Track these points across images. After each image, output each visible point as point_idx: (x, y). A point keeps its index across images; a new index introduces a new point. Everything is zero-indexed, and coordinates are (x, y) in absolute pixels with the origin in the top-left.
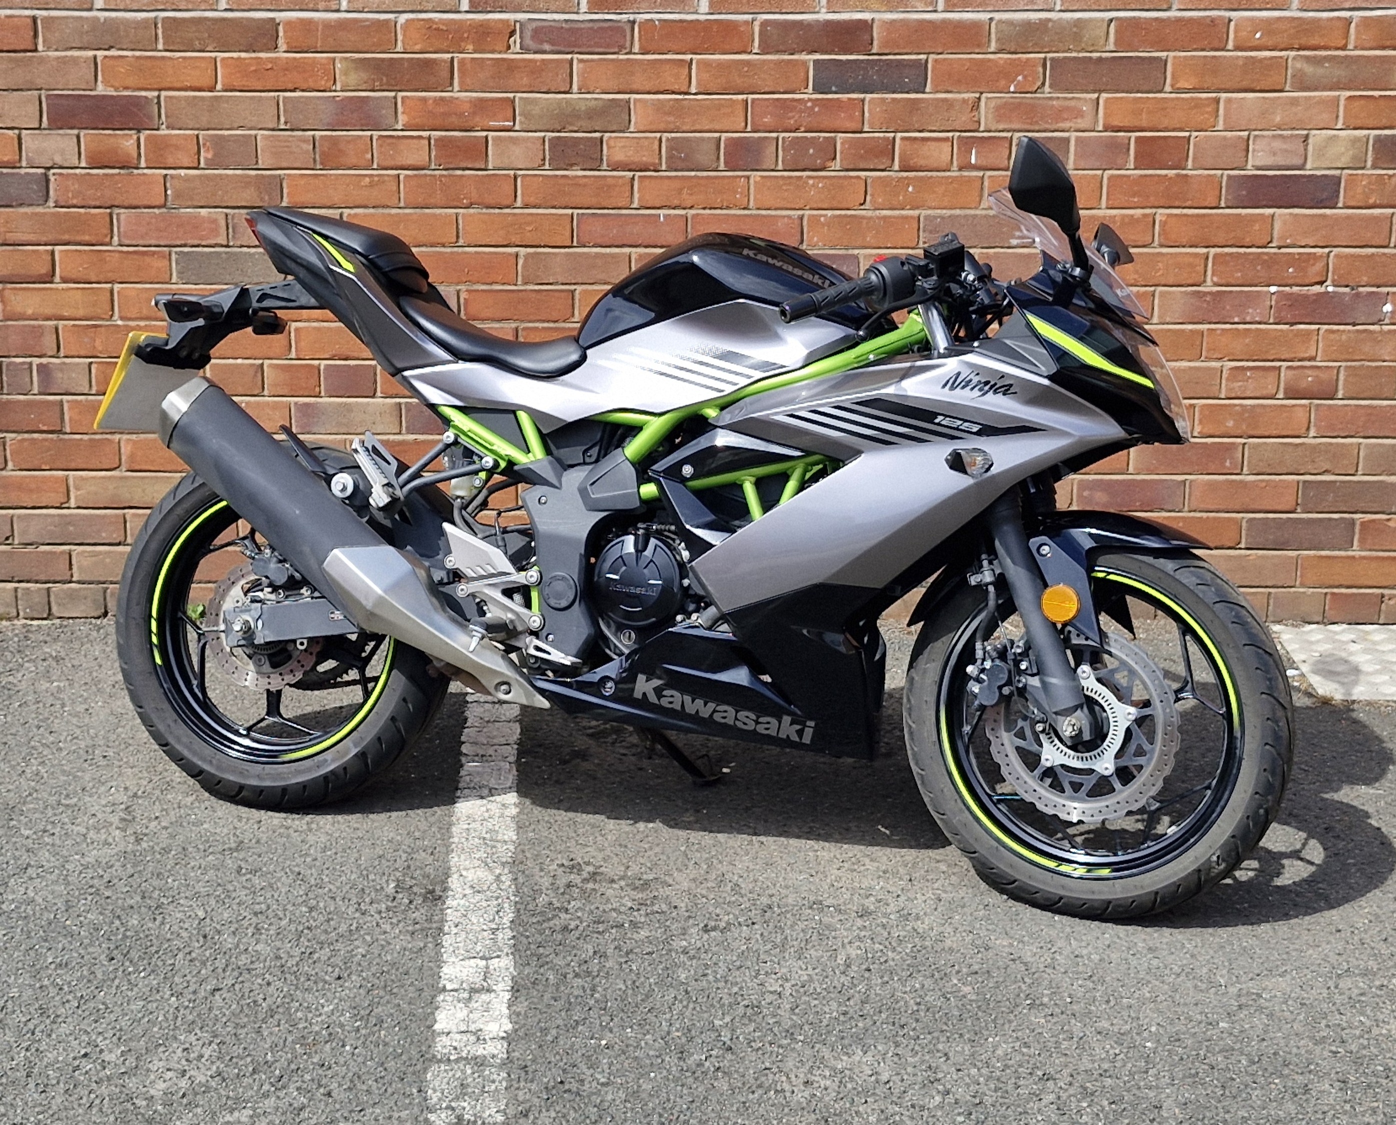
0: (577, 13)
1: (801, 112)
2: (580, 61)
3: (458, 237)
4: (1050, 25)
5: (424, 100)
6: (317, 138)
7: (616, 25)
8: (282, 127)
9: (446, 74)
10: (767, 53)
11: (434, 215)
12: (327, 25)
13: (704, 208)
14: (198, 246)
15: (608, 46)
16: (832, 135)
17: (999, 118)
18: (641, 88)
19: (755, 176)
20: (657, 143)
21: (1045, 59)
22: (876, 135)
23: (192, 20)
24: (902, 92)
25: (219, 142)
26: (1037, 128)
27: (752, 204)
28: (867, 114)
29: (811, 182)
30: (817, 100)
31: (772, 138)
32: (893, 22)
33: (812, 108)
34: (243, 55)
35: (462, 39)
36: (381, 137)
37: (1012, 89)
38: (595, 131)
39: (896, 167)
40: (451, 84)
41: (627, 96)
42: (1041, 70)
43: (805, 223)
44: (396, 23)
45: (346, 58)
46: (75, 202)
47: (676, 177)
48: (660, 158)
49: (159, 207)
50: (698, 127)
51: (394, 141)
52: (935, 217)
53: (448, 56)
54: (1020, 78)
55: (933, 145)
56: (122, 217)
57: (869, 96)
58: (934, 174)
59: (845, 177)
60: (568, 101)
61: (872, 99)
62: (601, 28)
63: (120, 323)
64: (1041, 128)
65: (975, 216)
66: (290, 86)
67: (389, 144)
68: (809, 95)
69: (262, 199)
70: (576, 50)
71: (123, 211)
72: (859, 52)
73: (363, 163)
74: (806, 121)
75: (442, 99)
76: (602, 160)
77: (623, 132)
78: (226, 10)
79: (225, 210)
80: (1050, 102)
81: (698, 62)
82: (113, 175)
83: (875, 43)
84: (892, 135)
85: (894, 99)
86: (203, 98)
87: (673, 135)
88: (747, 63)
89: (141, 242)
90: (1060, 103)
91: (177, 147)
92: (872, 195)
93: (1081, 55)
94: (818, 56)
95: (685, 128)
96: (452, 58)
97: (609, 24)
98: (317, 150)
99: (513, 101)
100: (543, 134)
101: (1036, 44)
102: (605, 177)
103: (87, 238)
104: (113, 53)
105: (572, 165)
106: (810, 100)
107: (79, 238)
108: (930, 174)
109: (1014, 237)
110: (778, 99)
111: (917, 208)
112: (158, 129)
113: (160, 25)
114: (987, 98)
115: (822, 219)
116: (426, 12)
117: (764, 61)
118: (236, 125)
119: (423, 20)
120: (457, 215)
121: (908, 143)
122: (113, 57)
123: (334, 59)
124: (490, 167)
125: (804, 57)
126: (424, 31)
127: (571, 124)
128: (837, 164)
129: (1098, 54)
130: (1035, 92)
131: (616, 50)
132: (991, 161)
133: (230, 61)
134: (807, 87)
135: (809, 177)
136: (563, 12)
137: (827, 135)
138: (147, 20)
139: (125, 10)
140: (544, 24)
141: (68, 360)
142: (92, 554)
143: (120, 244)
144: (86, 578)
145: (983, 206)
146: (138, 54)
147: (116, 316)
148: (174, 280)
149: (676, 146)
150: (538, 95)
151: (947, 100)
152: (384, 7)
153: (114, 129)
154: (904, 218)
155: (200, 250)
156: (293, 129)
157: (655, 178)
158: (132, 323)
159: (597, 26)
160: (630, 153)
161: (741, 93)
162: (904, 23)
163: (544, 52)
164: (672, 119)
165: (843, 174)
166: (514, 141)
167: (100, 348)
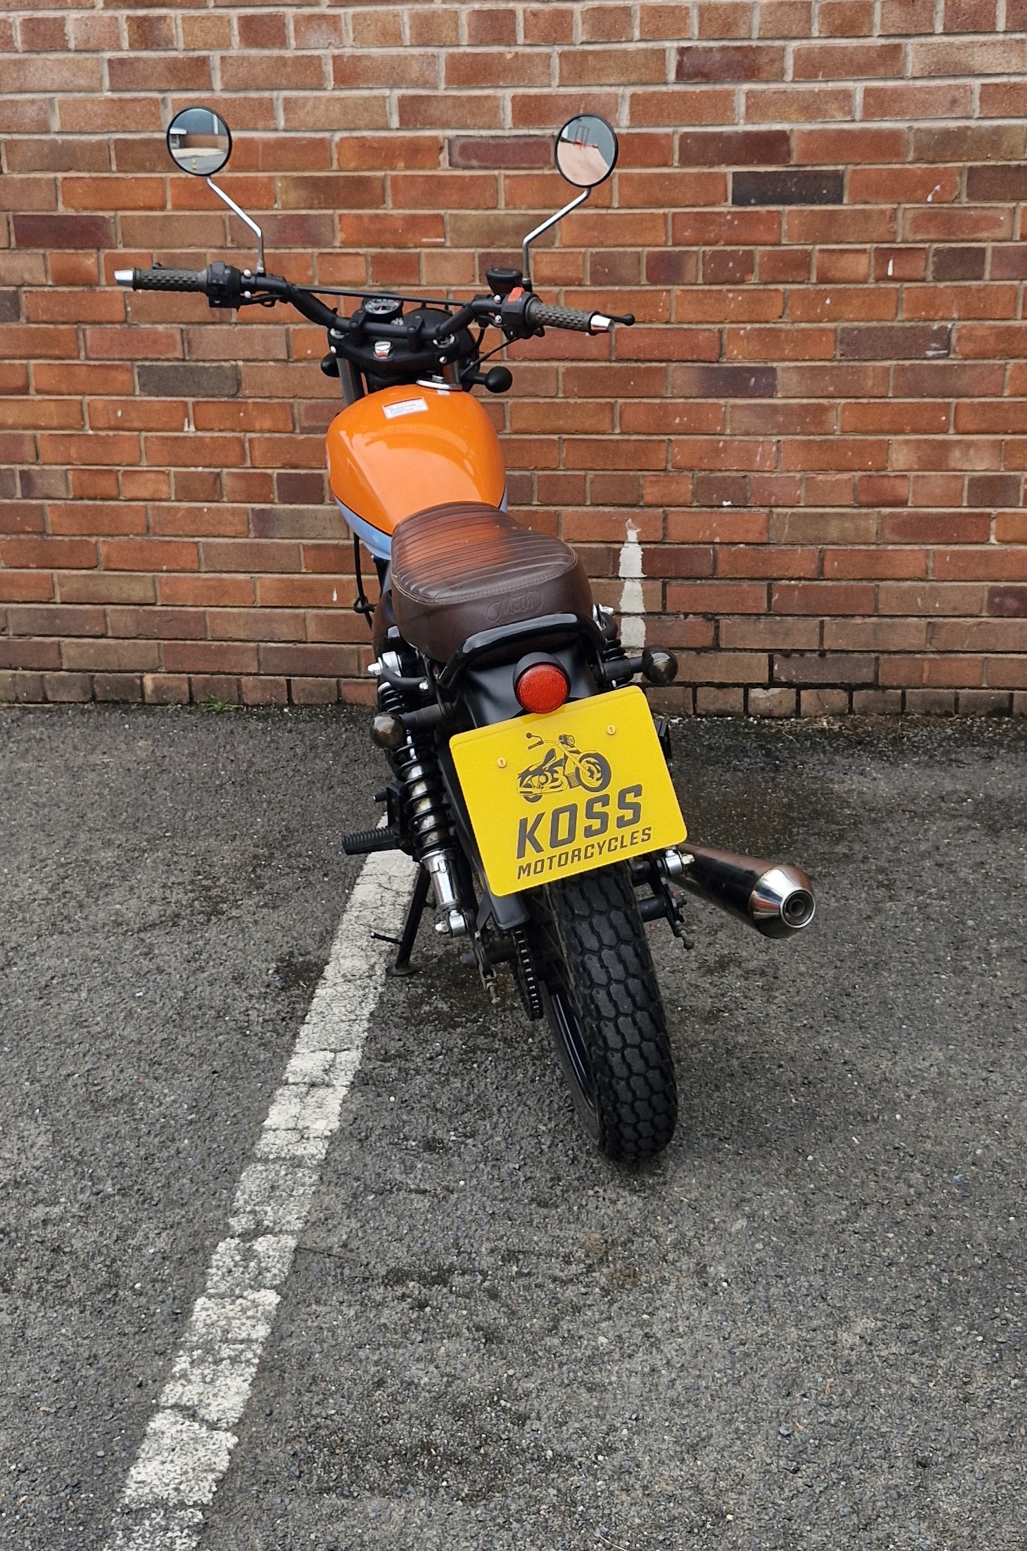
0: (502, 129)
1: (721, 225)
2: (507, 177)
4: (969, 133)
5: (359, 217)
7: (541, 140)
8: (229, 245)
9: (378, 192)
10: (687, 166)
12: (267, 144)
14: (156, 360)
15: (534, 162)
16: (751, 248)
17: (916, 229)
19: (677, 289)
20: (581, 258)
21: (964, 167)
22: (795, 247)
23: (142, 142)
24: (821, 202)
26: (955, 238)
27: (673, 318)
28: (784, 227)
29: (731, 295)
30: (735, 213)
31: (692, 252)
32: (811, 132)
33: (732, 221)
35: (393, 156)
36: (321, 254)
39: (814, 279)
40: (384, 201)
42: (958, 179)
43: (725, 336)
44: (330, 141)
45: (286, 177)
46: (45, 318)
47: (601, 291)
48: (584, 273)
49: (120, 323)
50: (621, 241)
51: (332, 258)
52: (853, 330)
53: (380, 173)
54: (938, 188)
55: (850, 257)
56: (88, 333)
57: (788, 208)
58: (852, 286)
59: (764, 290)
60: (496, 217)
61: (789, 211)
62: (526, 144)
63: (91, 432)
64: (958, 238)
65: (891, 328)
67: (329, 261)
68: (727, 207)
69: (213, 316)
70: (500, 166)
71: (88, 327)
72: (777, 164)
73: (304, 279)
74: (725, 233)
75: (377, 216)
77: (550, 247)
79: (181, 326)
80: (967, 212)
81: (621, 176)
82: (77, 293)
83: (793, 154)
84: (809, 247)
85: (811, 211)
86: (154, 217)
87: (597, 250)
88: (668, 176)
89: (106, 356)
90: (978, 212)
92: (791, 308)
93: (1000, 163)
94: (736, 169)
95: (608, 243)
96: (386, 177)
97: (534, 139)
99: (442, 218)
100: (471, 250)
101: (953, 153)
103: (57, 352)
104: (71, 174)
106: (729, 213)
107: (50, 352)
108: (848, 286)
109: (929, 349)
110: (698, 213)
111: (835, 320)
112: (115, 247)
113: (112, 147)
114: (904, 209)
115: (742, 332)
116: (359, 129)
117: (685, 174)
118: (186, 243)
119: (356, 138)
121: (824, 255)
122: (71, 178)
123: (273, 179)
124: (424, 283)
125: (722, 169)
126: (358, 149)
127: (499, 240)
128: (755, 277)
129: (1017, 163)
130: (953, 202)
131: (542, 166)
132: (908, 271)
133: (178, 181)
134: (726, 200)
135: (729, 291)
136: (490, 128)
137: (746, 248)
138: (100, 142)
139: (81, 133)
140: (471, 140)
141: (47, 467)
142: (78, 645)
143: (87, 358)
144: (74, 667)
145: (899, 318)
146: (94, 175)
147: (87, 427)
148: (137, 392)
149: (598, 260)
150: (468, 212)
151: (863, 211)
152: (319, 125)
153: (76, 248)
154: (823, 330)
155: (159, 363)
156: (238, 248)
157: (581, 292)
158: (102, 433)
159: (522, 141)
160: (556, 268)
161: (662, 206)
162: (823, 133)
163: (472, 168)
164: (596, 234)
165: (761, 287)
166: (446, 257)
167: (75, 456)
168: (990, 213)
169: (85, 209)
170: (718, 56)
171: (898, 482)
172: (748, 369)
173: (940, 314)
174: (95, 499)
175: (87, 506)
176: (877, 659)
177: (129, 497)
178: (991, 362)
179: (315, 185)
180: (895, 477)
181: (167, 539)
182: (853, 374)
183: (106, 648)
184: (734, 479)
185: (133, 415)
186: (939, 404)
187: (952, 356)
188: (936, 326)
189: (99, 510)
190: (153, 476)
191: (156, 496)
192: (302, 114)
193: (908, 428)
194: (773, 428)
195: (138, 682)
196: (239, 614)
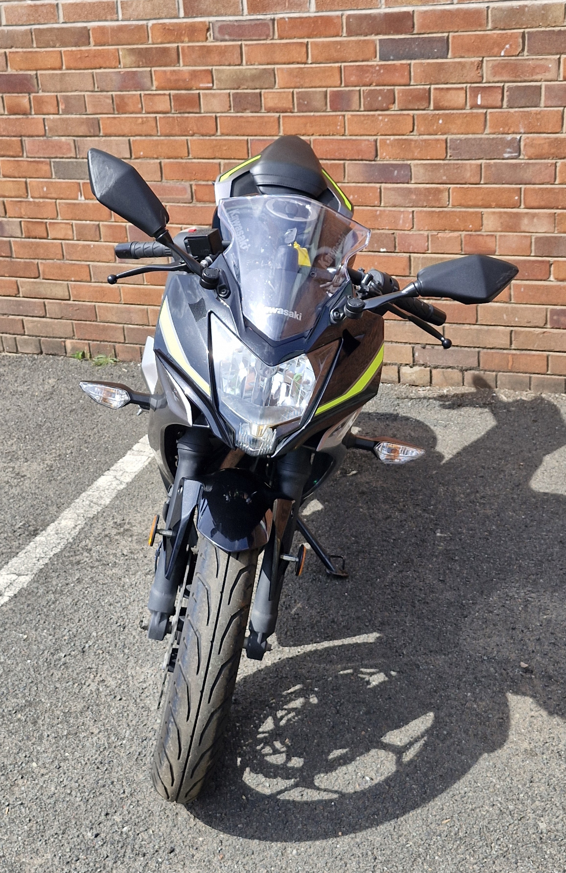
0: (242, 15)
1: (372, 73)
2: (246, 45)
3: (189, 153)
4: (526, 9)
5: (165, 72)
6: (114, 96)
7: (264, 22)
8: (96, 90)
9: (175, 56)
10: (351, 36)
11: (175, 140)
12: (113, 29)
13: (320, 135)
14: (62, 158)
15: (260, 35)
16: (392, 87)
17: (495, 74)
18: (280, 61)
19: (348, 115)
20: (291, 95)
21: (524, 33)
22: (419, 87)
23: (48, 30)
24: (433, 58)
25: (67, 99)
26: (519, 79)
27: (347, 132)
28: (412, 74)
29: (380, 118)
30: (382, 65)
31: (356, 91)
32: (425, 12)
33: (379, 70)
34: (74, 49)
35: (181, 34)
36: (145, 94)
37: (502, 54)
38: (257, 89)
39: (432, 107)
40: (179, 62)
41: (272, 66)
42: (520, 40)
43: (378, 144)
44: (147, 26)
45: (124, 49)
47: (303, 116)
48: (293, 105)
49: (43, 136)
50: (313, 84)
51: (151, 97)
52: (456, 140)
53: (175, 45)
54: (507, 46)
55: (453, 93)
56: (26, 142)
57: (413, 62)
58: (455, 112)
59: (400, 115)
60: (240, 71)
61: (415, 64)
62: (256, 24)
63: (31, 200)
64: (522, 79)
65: (481, 139)
66: (98, 66)
67: (150, 99)
68: (376, 62)
69: (90, 132)
70: (243, 38)
71: (26, 138)
72: (406, 33)
73: (137, 110)
74: (375, 78)
75: (174, 71)
76: (261, 106)
77: (272, 88)
78: (63, 23)
79: (74, 138)
80: (528, 62)
81: (312, 43)
82: (19, 119)
83: (416, 26)
84: (428, 87)
85: (428, 63)
86: (57, 74)
87: (300, 90)
88: (340, 43)
89: (36, 156)
91: (47, 102)
92: (418, 126)
93: (548, 29)
94: (381, 37)
95: (306, 85)
96: (178, 47)
97: (260, 21)
98: (115, 103)
99: (211, 72)
100: (228, 91)
101: (517, 23)
102: (263, 117)
103: (11, 153)
104: (14, 50)
105: (245, 109)
106: (377, 65)
107: (8, 153)
108: (452, 112)
109: (505, 152)
110: (359, 66)
111: (445, 134)
112: (38, 92)
113: (33, 33)
114: (487, 61)
115: (388, 142)
116: (162, 18)
117: (349, 41)
118: (74, 89)
119: (161, 24)
120: (187, 140)
121: (438, 92)
122: (13, 52)
123: (118, 50)
124: (202, 111)
125: (373, 37)
126: (162, 30)
127: (243, 85)
128: (396, 106)
129: (559, 28)
130: (518, 55)
131: (265, 38)
132: (490, 102)
133: (67, 53)
134: (376, 57)
135: (379, 115)
136: (234, 15)
137: (389, 88)
138: (26, 30)
139: (16, 25)
140: (224, 23)
141: (10, 219)
142: (33, 322)
143: (27, 157)
144: (31, 334)
145: (486, 132)
146: (25, 50)
147: (29, 196)
148: (54, 177)
149: (302, 96)
150: (225, 67)
151: (460, 63)
152: (140, 17)
153: (18, 93)
154: (437, 140)
155: (64, 160)
156: (101, 91)
157: (291, 117)
158: (37, 200)
159: (253, 23)
160: (276, 102)
161: (337, 62)
162: (433, 12)
163: (226, 40)
164: (298, 80)
165: (399, 112)
166: (213, 95)
167: (24, 213)
168: (542, 62)
169: (21, 70)
171: (488, 239)
172: (392, 165)
173: (512, 130)
174: (36, 238)
175: (32, 242)
176: (479, 352)
177: (53, 237)
178: (546, 161)
179: (140, 53)
180: (487, 235)
181: (73, 262)
182: (457, 168)
183: (46, 324)
184: (386, 235)
185: (52, 190)
186: (513, 189)
187: (521, 157)
188: (509, 137)
189: (38, 245)
190: (63, 226)
191: (66, 237)
192: (131, 10)
193: (494, 204)
194: (409, 202)
195: (63, 344)
196: (113, 307)
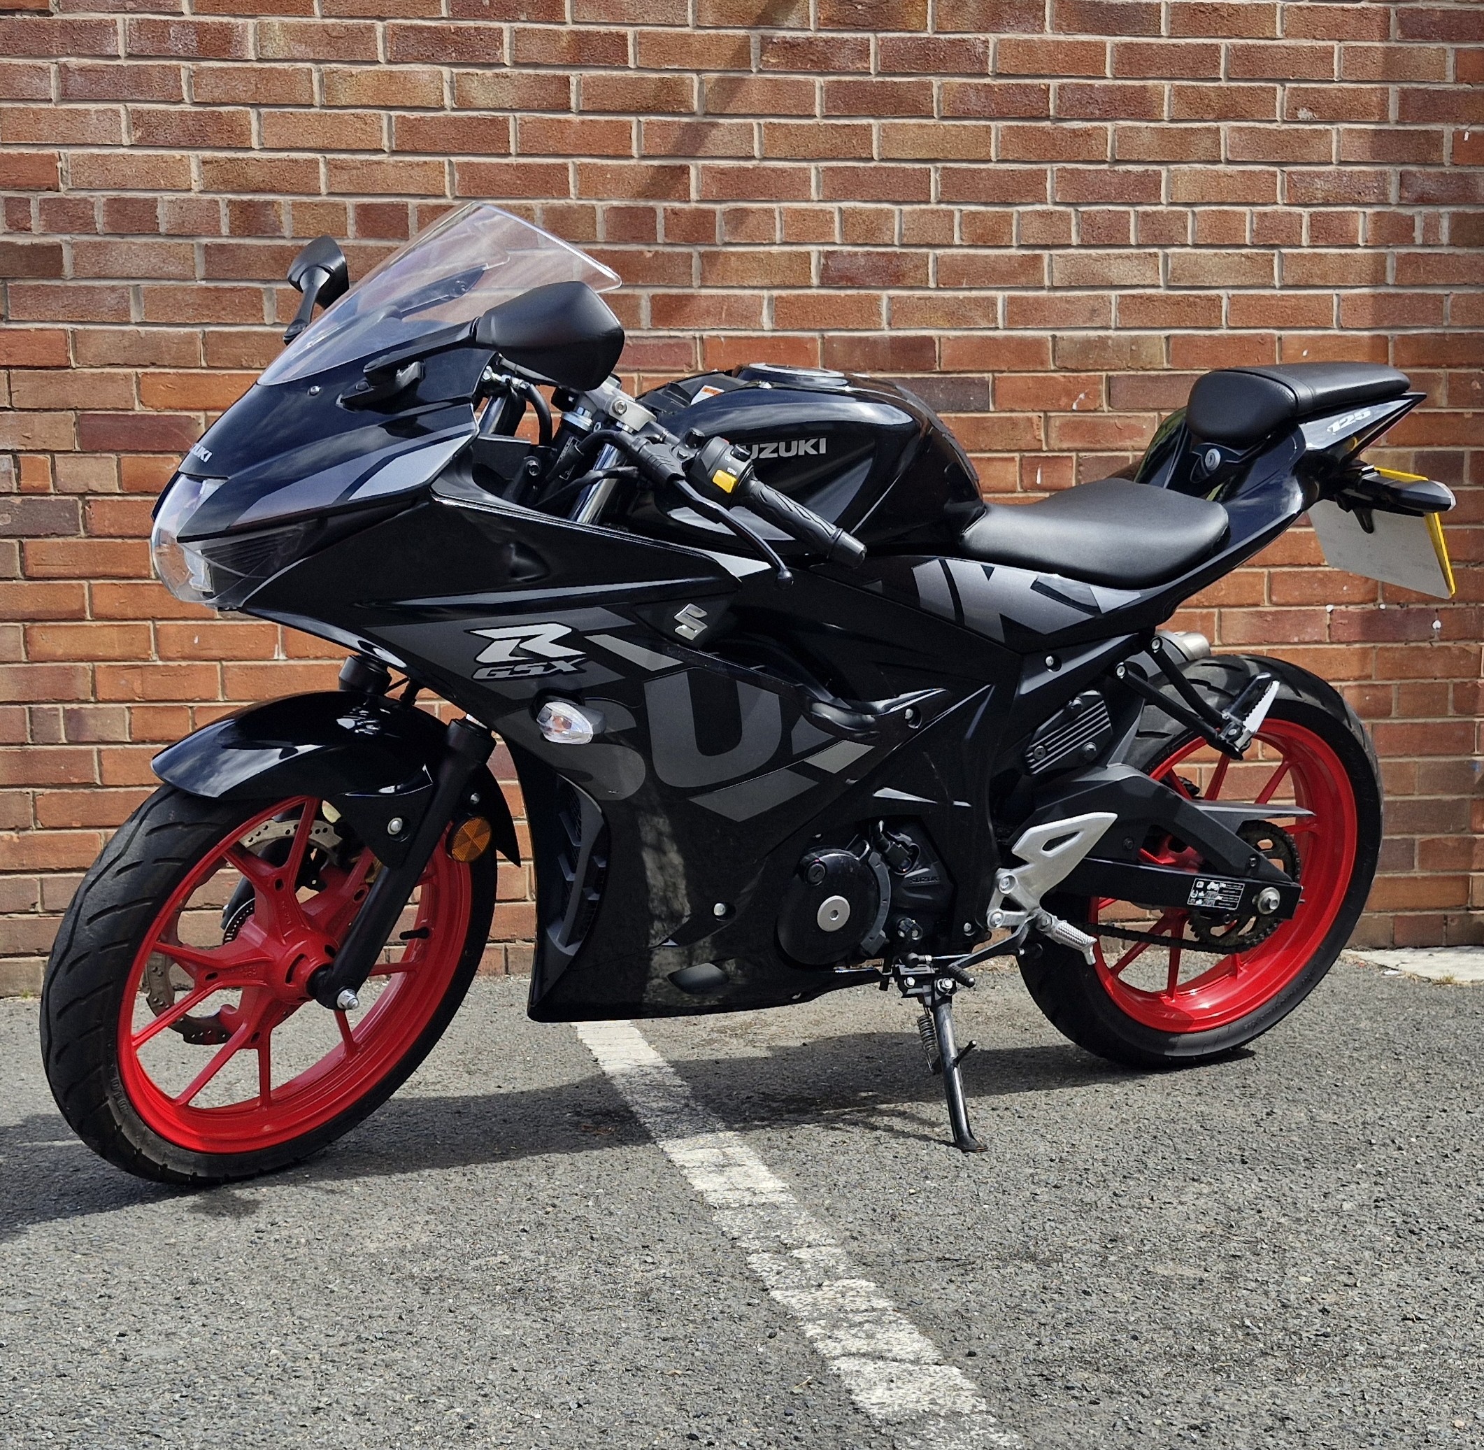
90: (1121, 421)
170: (862, 261)
